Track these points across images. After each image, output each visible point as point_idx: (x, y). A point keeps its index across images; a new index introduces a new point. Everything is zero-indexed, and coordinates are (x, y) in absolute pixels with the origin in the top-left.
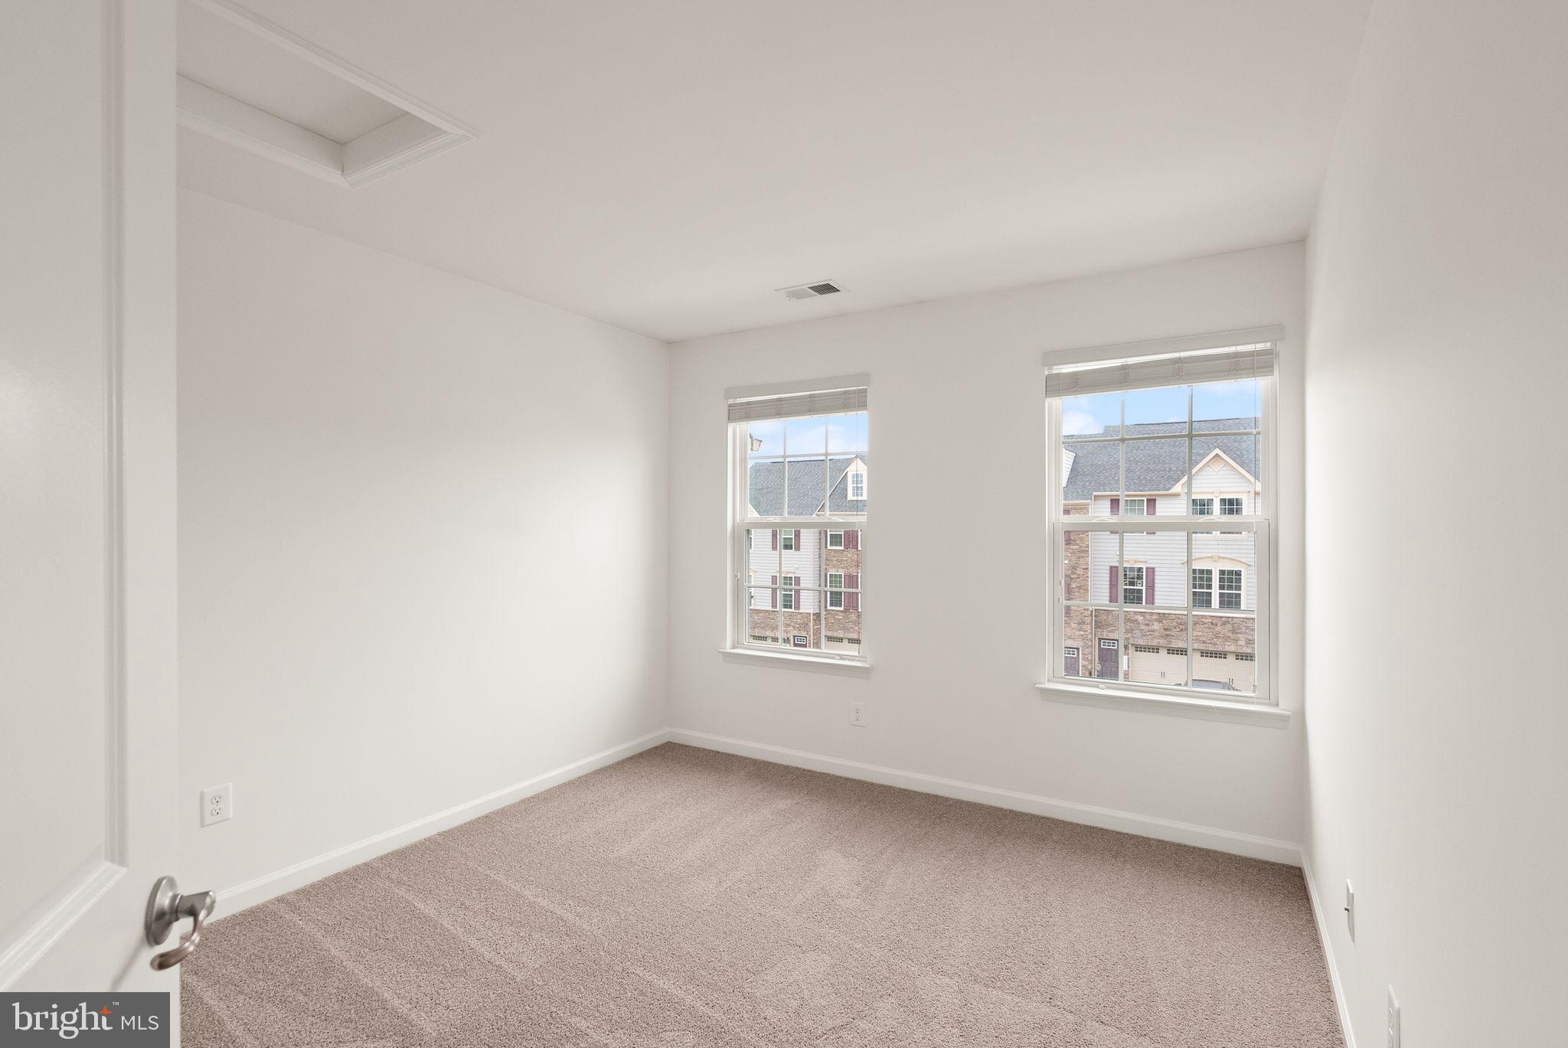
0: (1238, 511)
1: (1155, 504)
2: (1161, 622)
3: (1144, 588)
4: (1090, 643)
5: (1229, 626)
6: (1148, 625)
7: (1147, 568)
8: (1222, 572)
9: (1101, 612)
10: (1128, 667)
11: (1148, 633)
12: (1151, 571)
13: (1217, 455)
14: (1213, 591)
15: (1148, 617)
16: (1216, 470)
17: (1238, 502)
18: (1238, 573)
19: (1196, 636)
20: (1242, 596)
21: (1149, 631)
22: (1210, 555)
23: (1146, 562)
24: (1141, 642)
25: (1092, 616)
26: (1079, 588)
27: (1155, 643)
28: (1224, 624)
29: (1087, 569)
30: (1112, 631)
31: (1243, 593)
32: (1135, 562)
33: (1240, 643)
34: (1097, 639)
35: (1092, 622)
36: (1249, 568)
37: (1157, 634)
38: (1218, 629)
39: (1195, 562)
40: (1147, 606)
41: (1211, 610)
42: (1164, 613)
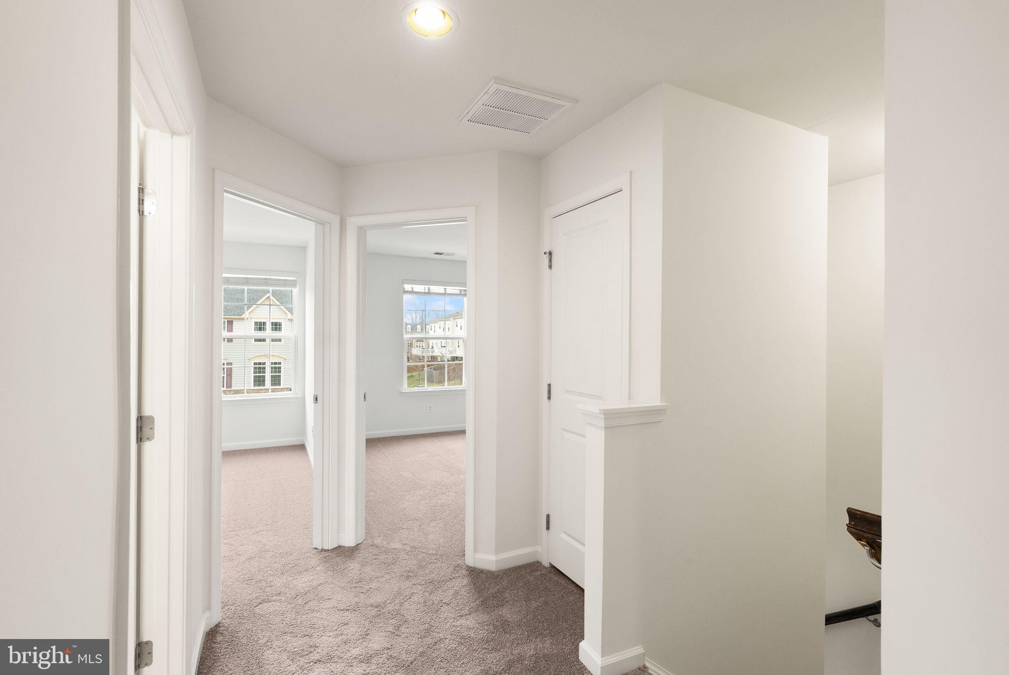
0: (280, 329)
1: (232, 323)
3: (225, 376)
8: (271, 364)
12: (230, 365)
13: (268, 297)
14: (266, 374)
17: (280, 324)
18: (280, 364)
22: (264, 354)
23: (228, 361)
31: (282, 374)
36: (286, 360)
39: (255, 359)
40: (227, 387)
41: (264, 386)
42: (238, 390)
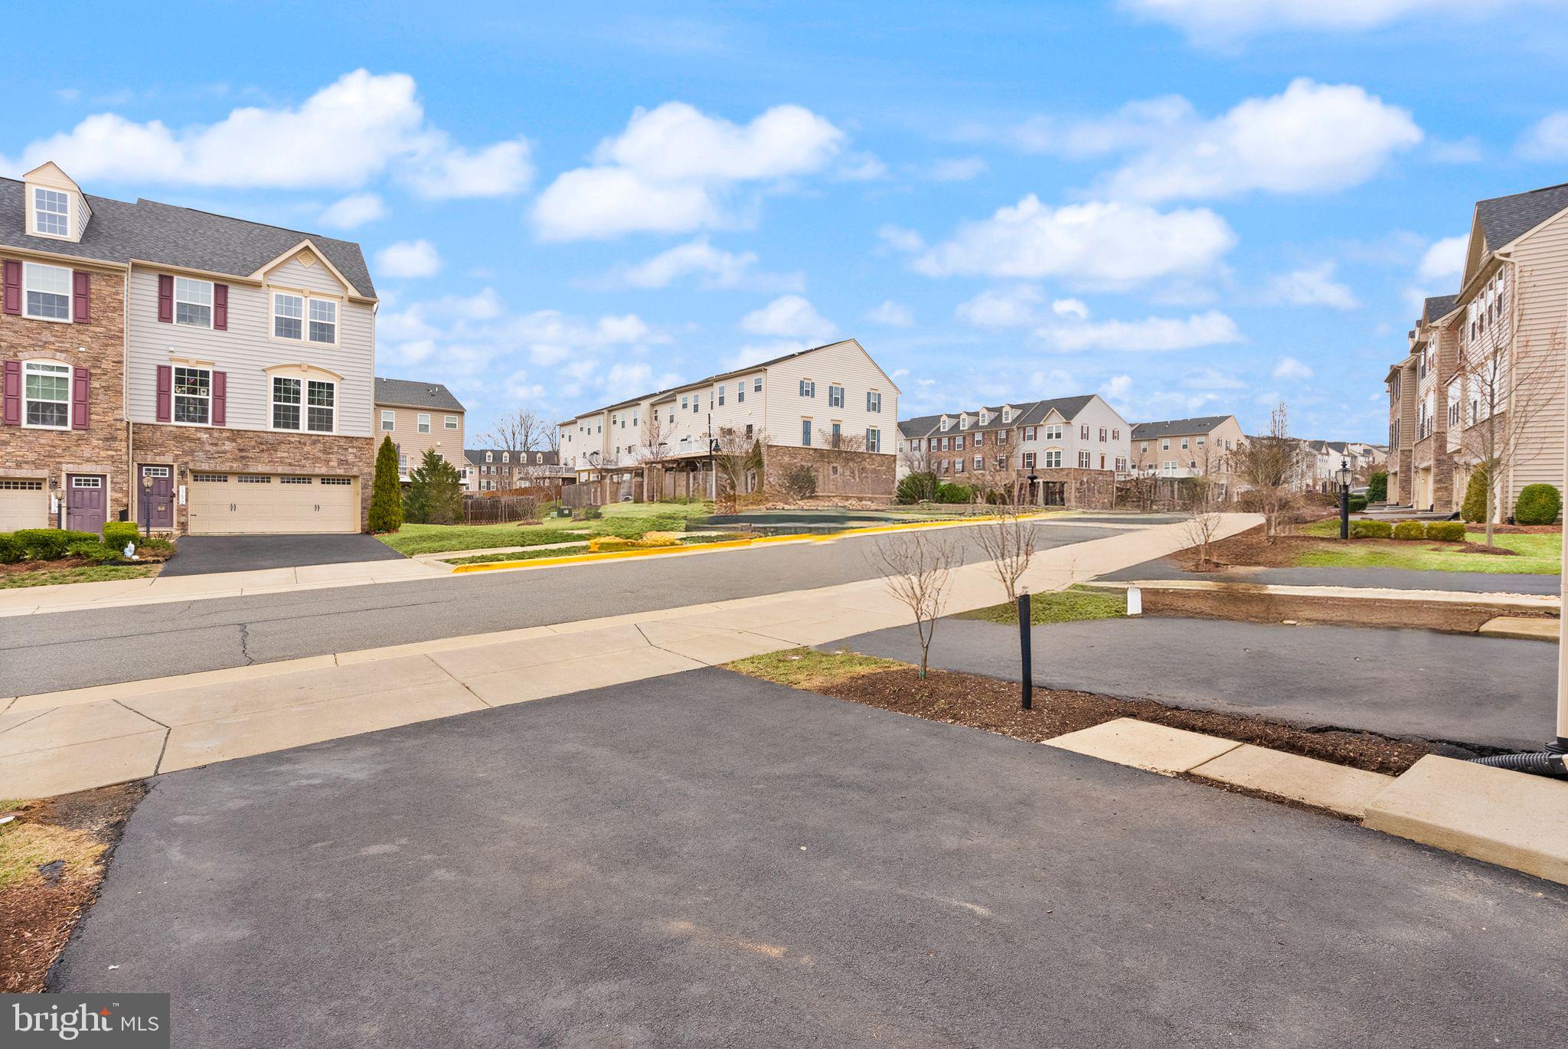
1: (226, 293)
2: (234, 440)
3: (210, 398)
4: (125, 467)
5: (319, 446)
6: (216, 445)
7: (215, 373)
8: (312, 384)
9: (143, 427)
10: (187, 500)
11: (217, 455)
12: (221, 377)
13: (307, 248)
14: (300, 406)
15: (216, 434)
16: (307, 266)
17: (331, 305)
18: (330, 386)
19: (281, 458)
20: (334, 412)
21: (218, 453)
22: (299, 363)
23: (213, 364)
24: (205, 467)
25: (128, 430)
26: (107, 388)
27: (226, 467)
28: (314, 443)
29: (120, 362)
30: (162, 454)
31: (335, 408)
32: (198, 362)
33: (331, 464)
34: (135, 465)
35: (128, 437)
36: (343, 382)
37: (228, 455)
38: (307, 449)
39: (279, 370)
40: (214, 421)
41: (298, 428)
42: (239, 431)
